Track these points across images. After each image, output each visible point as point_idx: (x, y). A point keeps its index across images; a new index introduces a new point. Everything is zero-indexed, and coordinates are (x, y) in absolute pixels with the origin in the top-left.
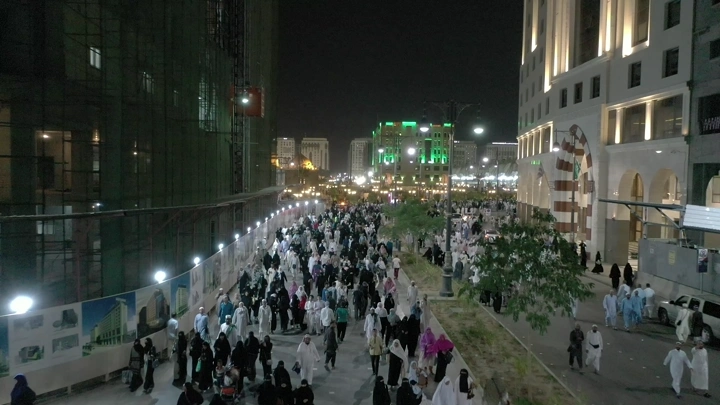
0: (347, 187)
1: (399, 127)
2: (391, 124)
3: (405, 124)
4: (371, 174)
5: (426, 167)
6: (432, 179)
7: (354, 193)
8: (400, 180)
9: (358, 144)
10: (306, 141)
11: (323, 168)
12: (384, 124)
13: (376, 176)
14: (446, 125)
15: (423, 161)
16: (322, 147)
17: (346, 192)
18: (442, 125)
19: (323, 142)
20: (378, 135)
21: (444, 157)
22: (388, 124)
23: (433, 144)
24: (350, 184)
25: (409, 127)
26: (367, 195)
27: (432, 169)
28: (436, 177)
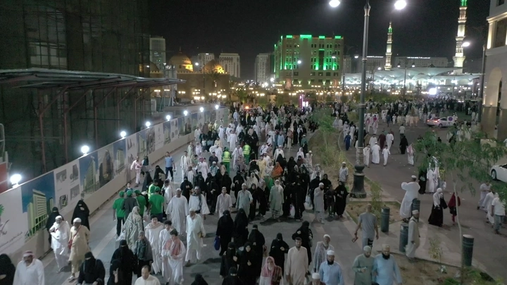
0: (254, 90)
1: (297, 40)
2: (290, 37)
3: (302, 36)
4: (272, 80)
5: (319, 73)
6: (324, 83)
7: (263, 95)
8: (298, 83)
9: (262, 58)
10: (222, 55)
11: (236, 76)
12: (284, 37)
13: (277, 81)
14: (337, 37)
15: (317, 68)
16: (235, 61)
17: (255, 94)
18: (334, 37)
19: (236, 56)
20: (279, 48)
21: (334, 65)
22: (288, 37)
23: (325, 54)
24: (257, 87)
25: (306, 40)
26: (273, 97)
27: (325, 74)
28: (328, 82)
